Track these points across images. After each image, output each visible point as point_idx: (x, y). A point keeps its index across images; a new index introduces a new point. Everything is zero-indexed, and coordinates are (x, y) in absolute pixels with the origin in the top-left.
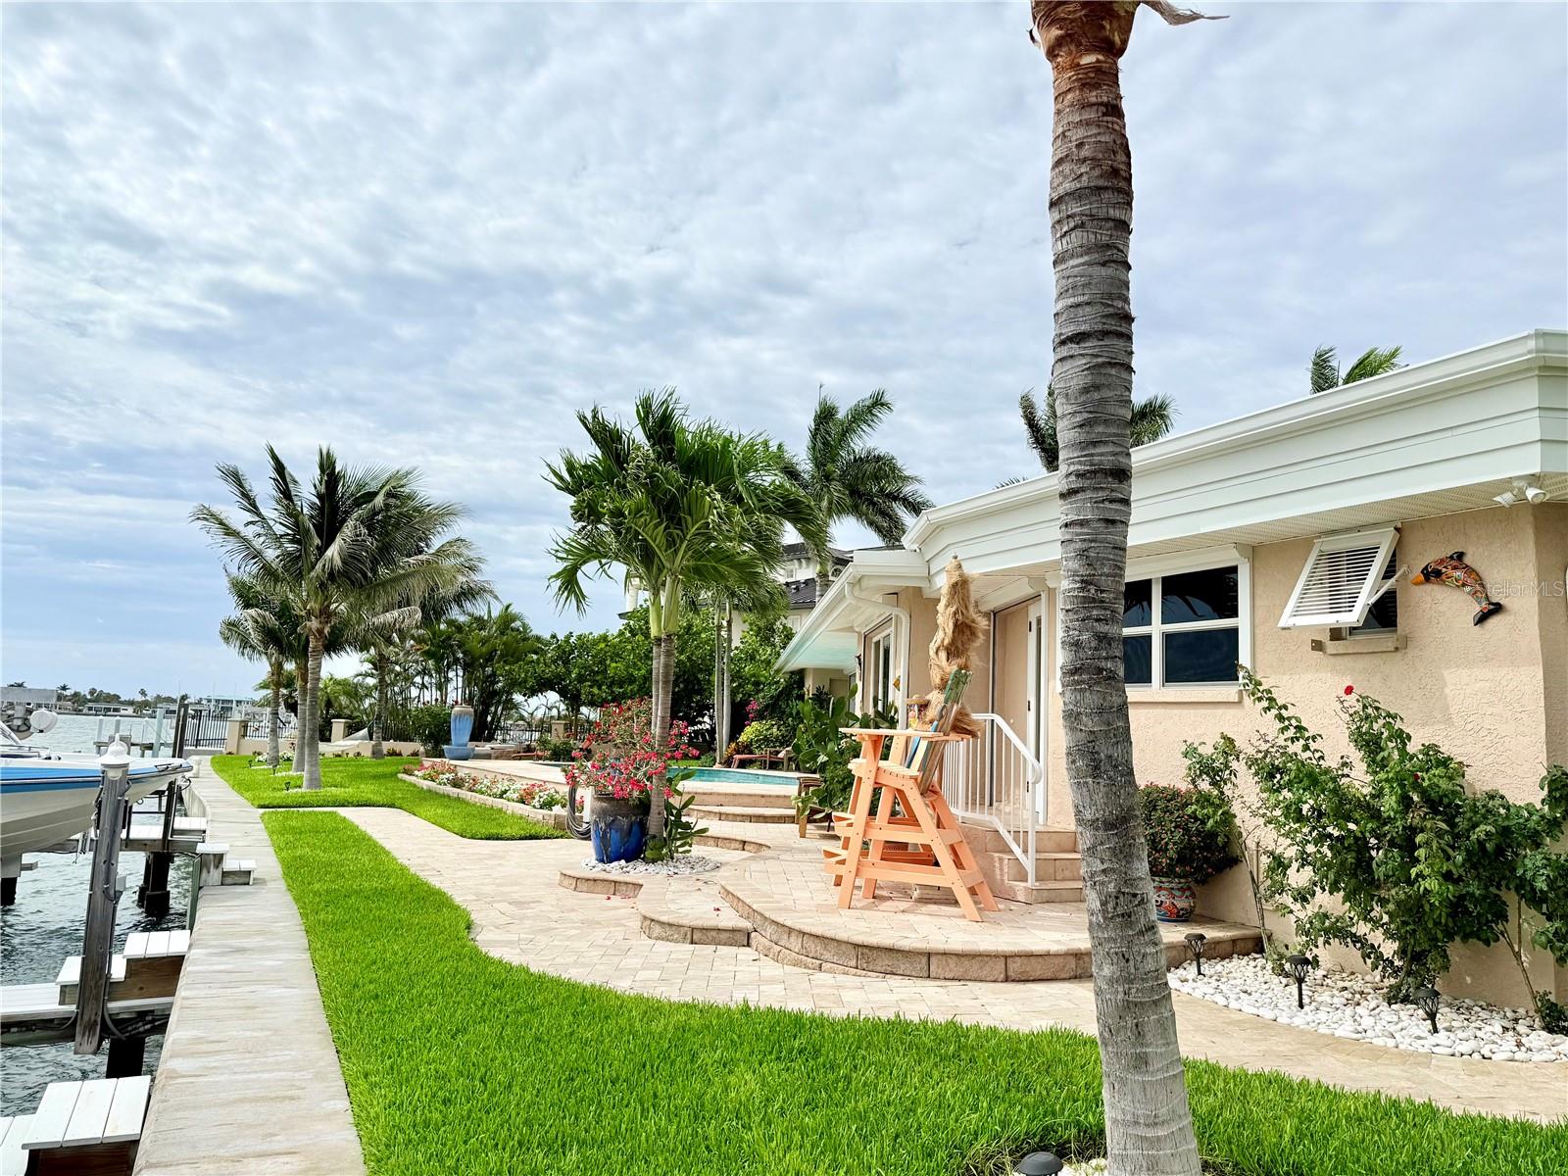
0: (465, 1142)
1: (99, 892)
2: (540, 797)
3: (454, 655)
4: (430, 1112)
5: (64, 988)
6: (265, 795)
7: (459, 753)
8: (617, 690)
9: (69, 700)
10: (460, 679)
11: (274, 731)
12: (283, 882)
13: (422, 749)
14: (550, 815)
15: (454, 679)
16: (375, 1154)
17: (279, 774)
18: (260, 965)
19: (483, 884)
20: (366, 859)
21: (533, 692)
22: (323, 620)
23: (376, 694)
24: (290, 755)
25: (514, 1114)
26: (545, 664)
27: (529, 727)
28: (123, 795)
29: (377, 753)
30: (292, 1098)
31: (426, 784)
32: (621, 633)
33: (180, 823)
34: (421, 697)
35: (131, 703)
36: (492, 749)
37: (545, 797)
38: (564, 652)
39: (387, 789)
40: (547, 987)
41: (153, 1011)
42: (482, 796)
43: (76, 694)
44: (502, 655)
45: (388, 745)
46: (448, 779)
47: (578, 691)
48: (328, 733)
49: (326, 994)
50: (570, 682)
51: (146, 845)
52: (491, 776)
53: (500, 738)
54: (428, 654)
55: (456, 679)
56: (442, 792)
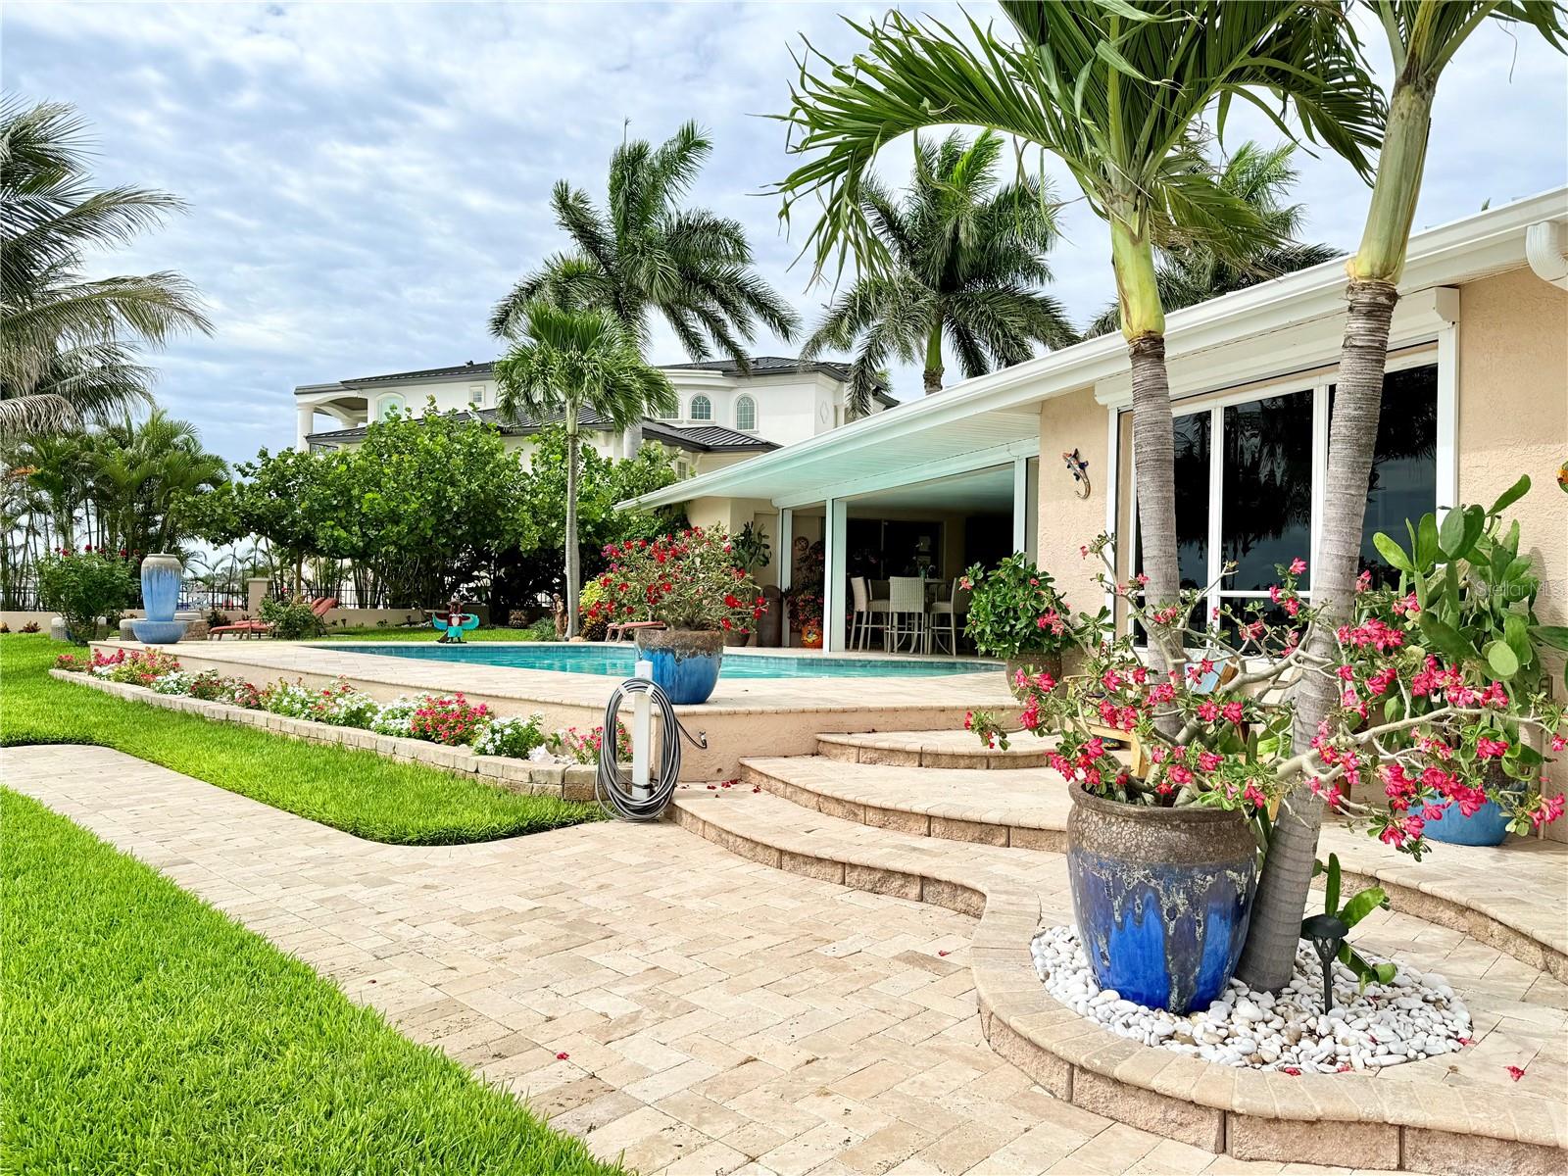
2: (494, 730)
3: (81, 483)
7: (161, 634)
10: (93, 518)
15: (85, 517)
31: (131, 690)
34: (31, 545)
37: (507, 730)
38: (283, 477)
46: (179, 683)
50: (291, 523)
54: (40, 481)
56: (178, 707)
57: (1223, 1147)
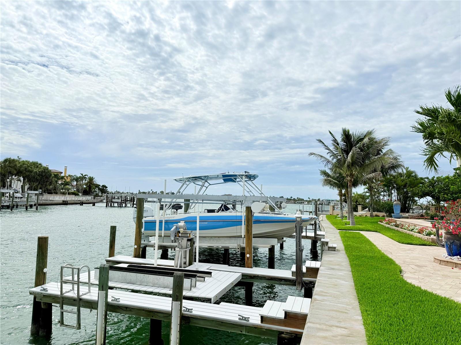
0: (397, 339)
1: (298, 249)
2: (426, 232)
3: (393, 185)
4: (385, 326)
5: (293, 272)
6: (340, 226)
7: (397, 216)
8: (454, 196)
9: (293, 200)
10: (396, 193)
11: (341, 209)
12: (345, 251)
13: (385, 215)
14: (430, 238)
16: (368, 335)
17: (344, 221)
18: (338, 274)
19: (406, 258)
20: (368, 247)
21: (422, 197)
22: (351, 177)
23: (370, 198)
24: (346, 215)
25: (413, 334)
26: (425, 187)
27: (422, 208)
28: (301, 225)
29: (372, 216)
30: (346, 313)
31: (387, 225)
32: (454, 176)
33: (318, 233)
34: (384, 199)
35: (307, 201)
36: (409, 215)
37: (428, 232)
38: (432, 183)
39: (375, 226)
40: (427, 295)
41: (313, 282)
42: (405, 230)
43: (294, 199)
44: (409, 185)
45: (375, 213)
46: (394, 224)
47: (439, 196)
48: (357, 209)
49: (356, 285)
50: (435, 193)
51: (310, 238)
52: (408, 224)
53: (411, 212)
54: (385, 186)
55: (394, 193)
56: (392, 228)
57: (440, 264)
